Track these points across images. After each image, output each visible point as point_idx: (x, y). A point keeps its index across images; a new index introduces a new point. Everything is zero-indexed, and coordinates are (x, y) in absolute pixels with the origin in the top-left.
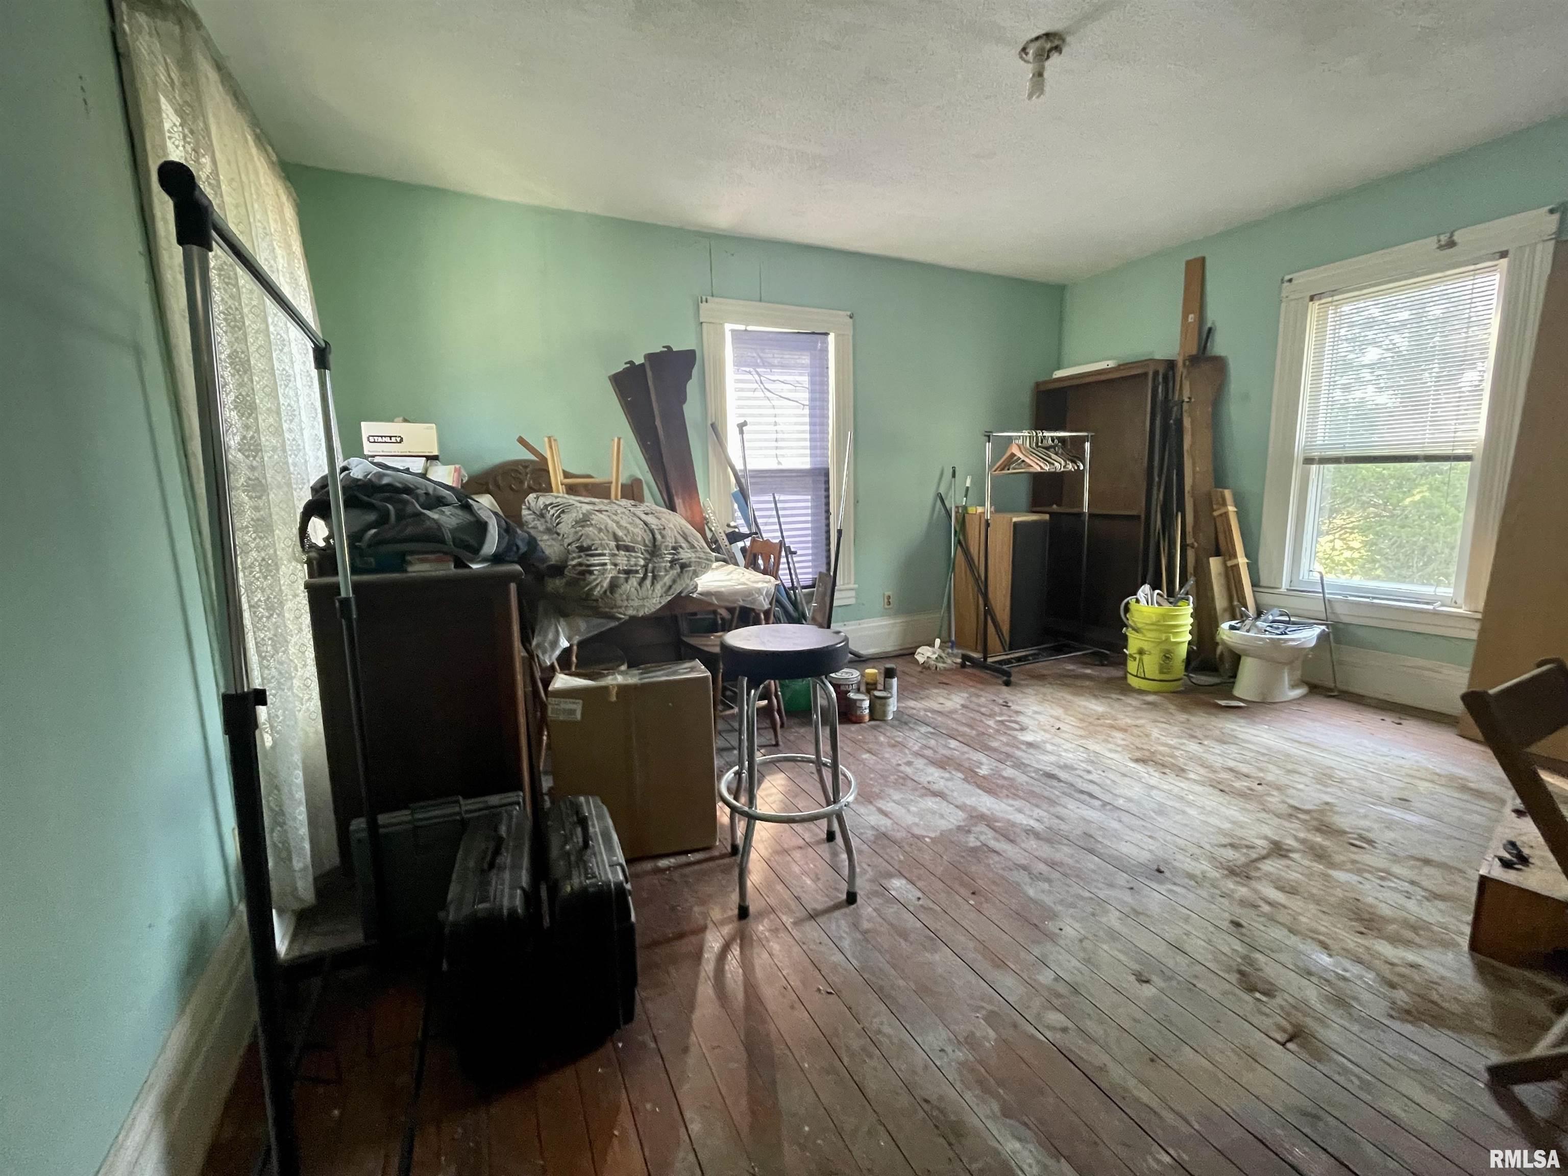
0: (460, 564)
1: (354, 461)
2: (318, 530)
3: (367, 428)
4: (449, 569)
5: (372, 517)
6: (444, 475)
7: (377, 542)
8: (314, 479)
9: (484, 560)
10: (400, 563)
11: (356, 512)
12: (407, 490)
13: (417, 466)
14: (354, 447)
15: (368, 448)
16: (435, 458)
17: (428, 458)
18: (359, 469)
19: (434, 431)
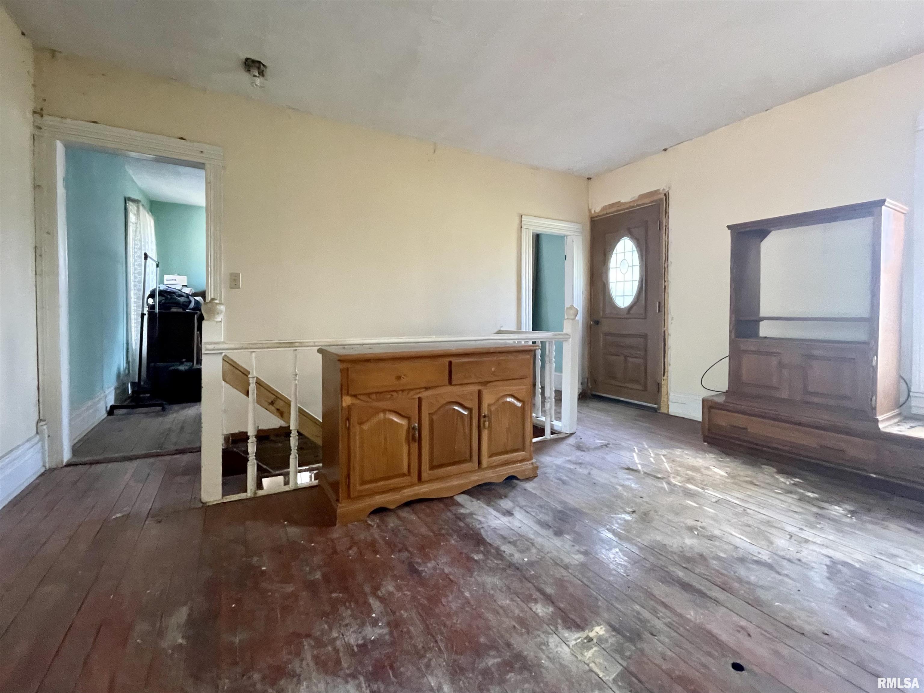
0: (184, 309)
1: (161, 285)
2: (151, 301)
3: (166, 277)
4: (181, 310)
5: (164, 298)
6: (187, 291)
7: (164, 303)
8: (151, 289)
9: (190, 309)
10: (170, 308)
11: (160, 297)
12: (174, 293)
13: (179, 288)
14: (162, 282)
15: (166, 282)
16: (186, 286)
17: (183, 286)
18: (162, 287)
19: (186, 279)
